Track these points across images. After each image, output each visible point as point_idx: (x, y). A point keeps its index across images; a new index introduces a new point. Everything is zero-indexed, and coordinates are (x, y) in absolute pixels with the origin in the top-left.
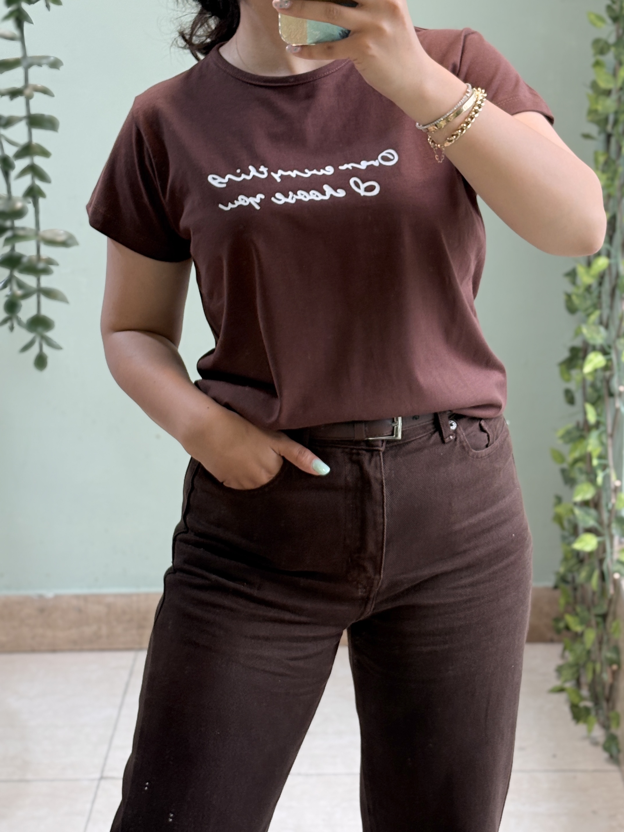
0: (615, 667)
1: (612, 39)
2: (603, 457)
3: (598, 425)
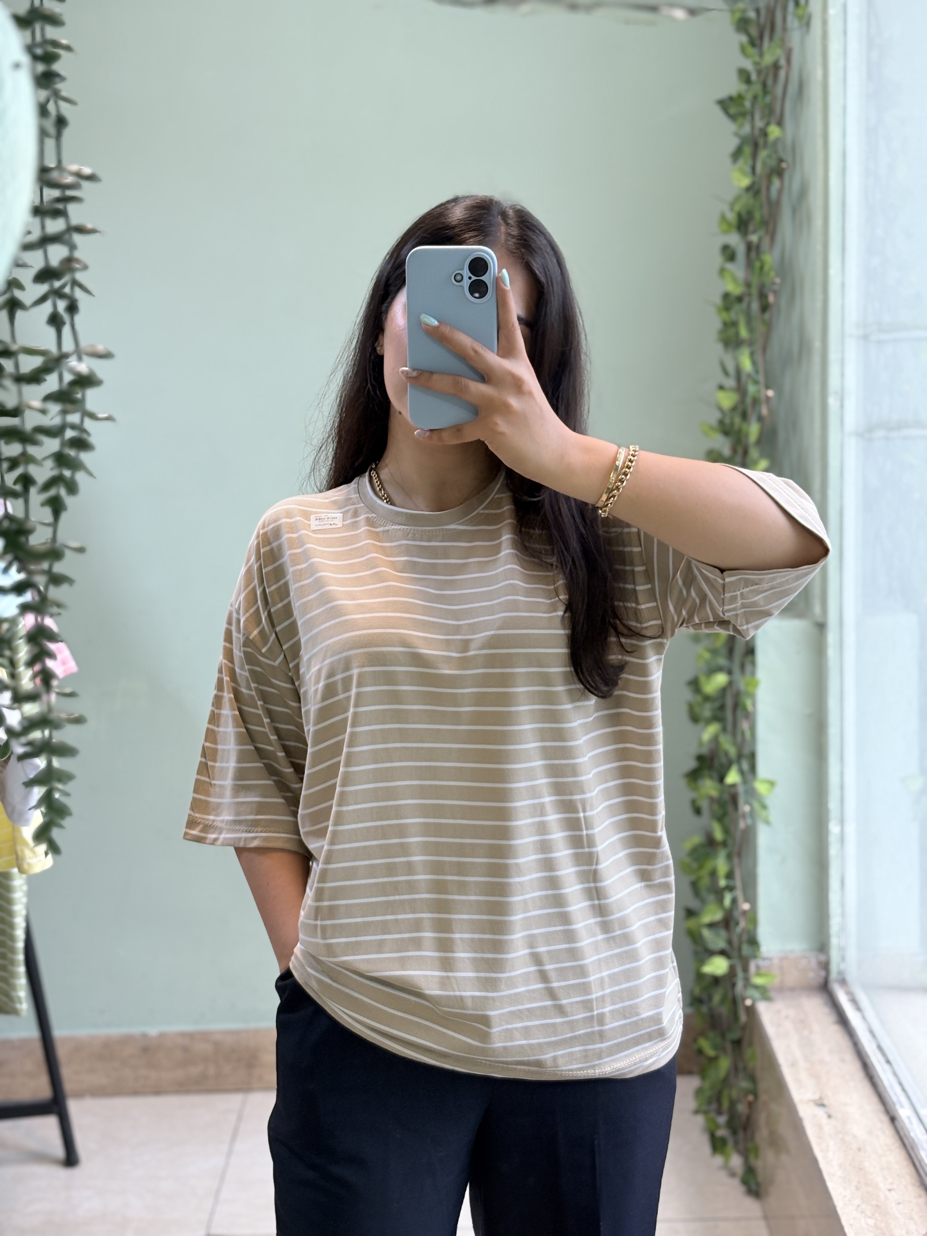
0: (751, 1098)
1: (726, 451)
2: (730, 876)
3: (724, 844)
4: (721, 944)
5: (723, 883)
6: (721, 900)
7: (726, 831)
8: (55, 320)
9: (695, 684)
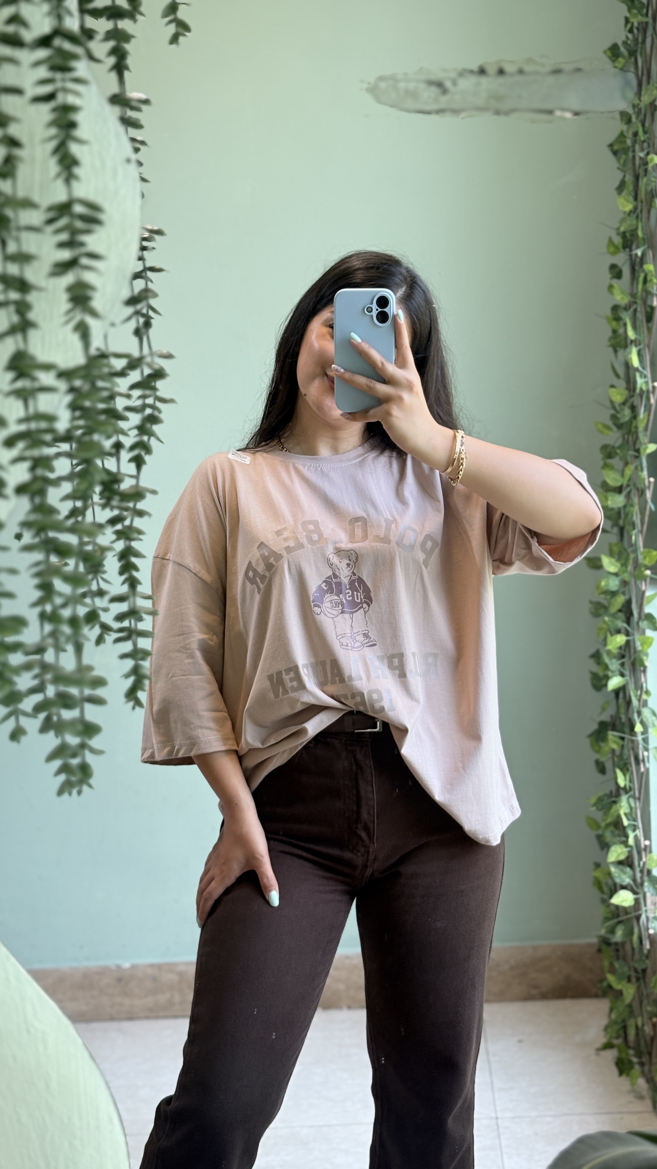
1: (618, 444)
2: (631, 817)
3: (626, 789)
4: (626, 880)
5: (625, 822)
7: (628, 778)
8: (137, 332)
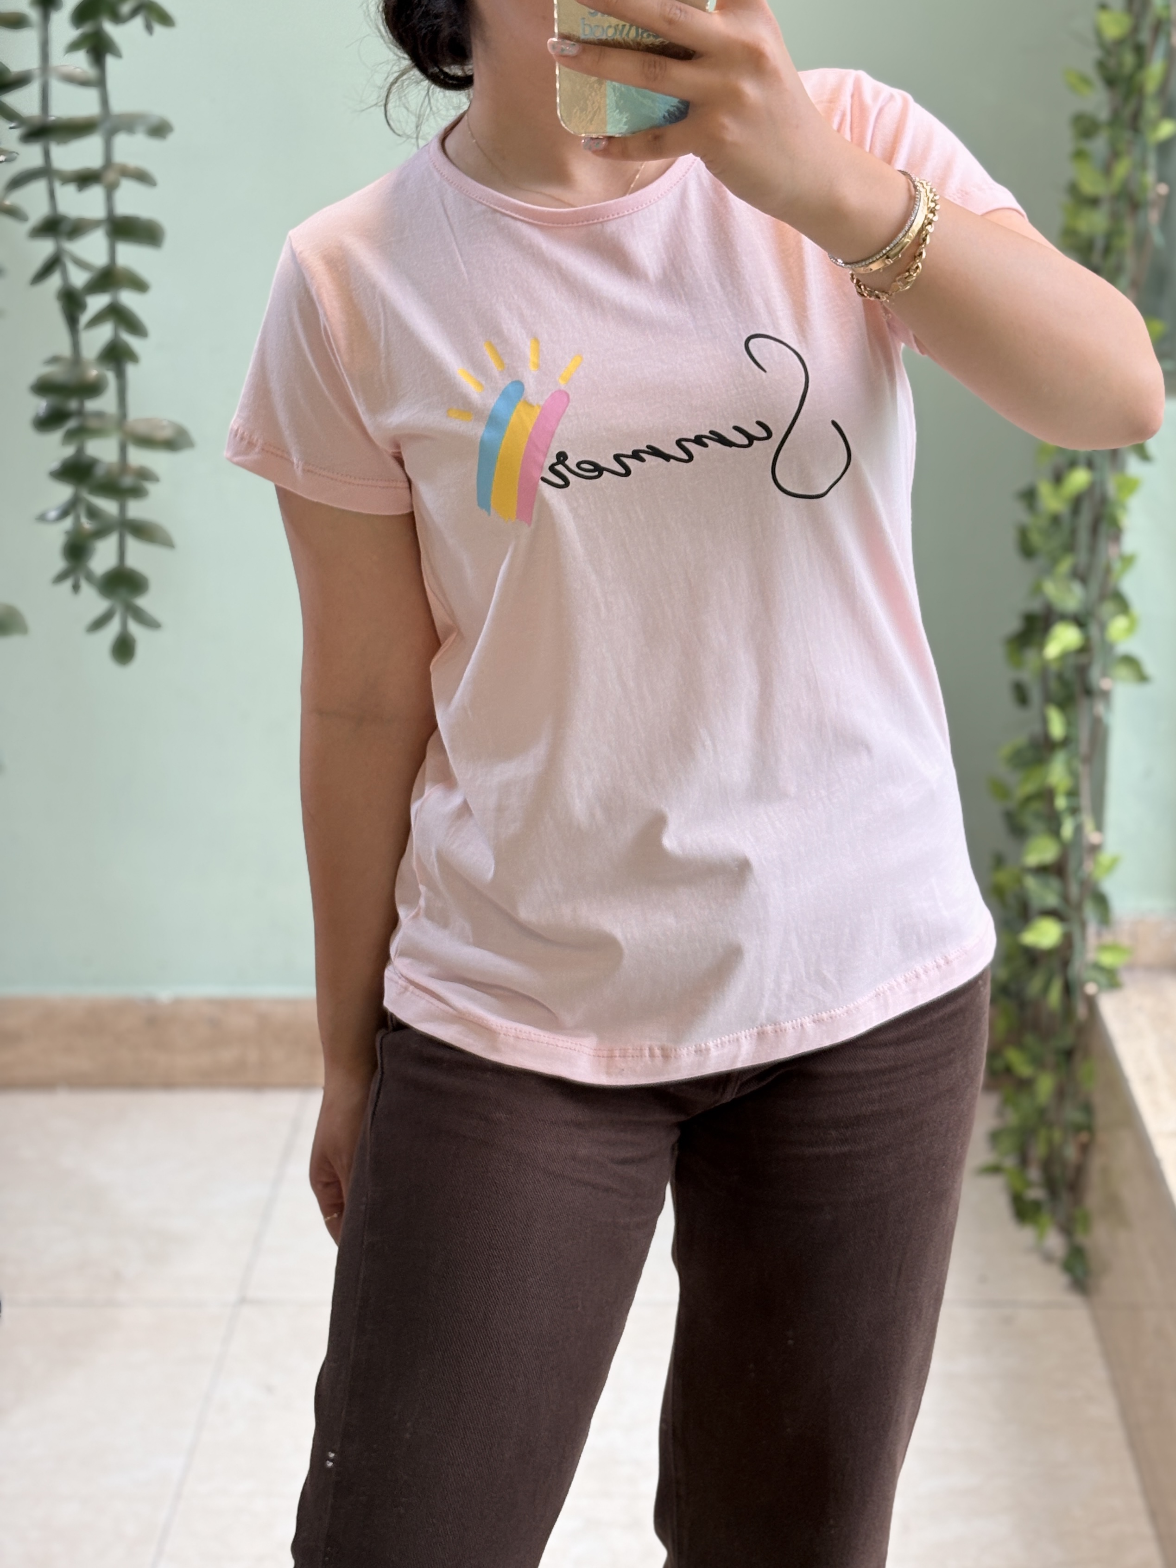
0: (1084, 1137)
1: (1104, 115)
2: (1073, 793)
3: (1066, 742)
4: (1051, 900)
5: (1061, 802)
6: (1055, 830)
7: (1070, 723)
9: (1029, 496)
